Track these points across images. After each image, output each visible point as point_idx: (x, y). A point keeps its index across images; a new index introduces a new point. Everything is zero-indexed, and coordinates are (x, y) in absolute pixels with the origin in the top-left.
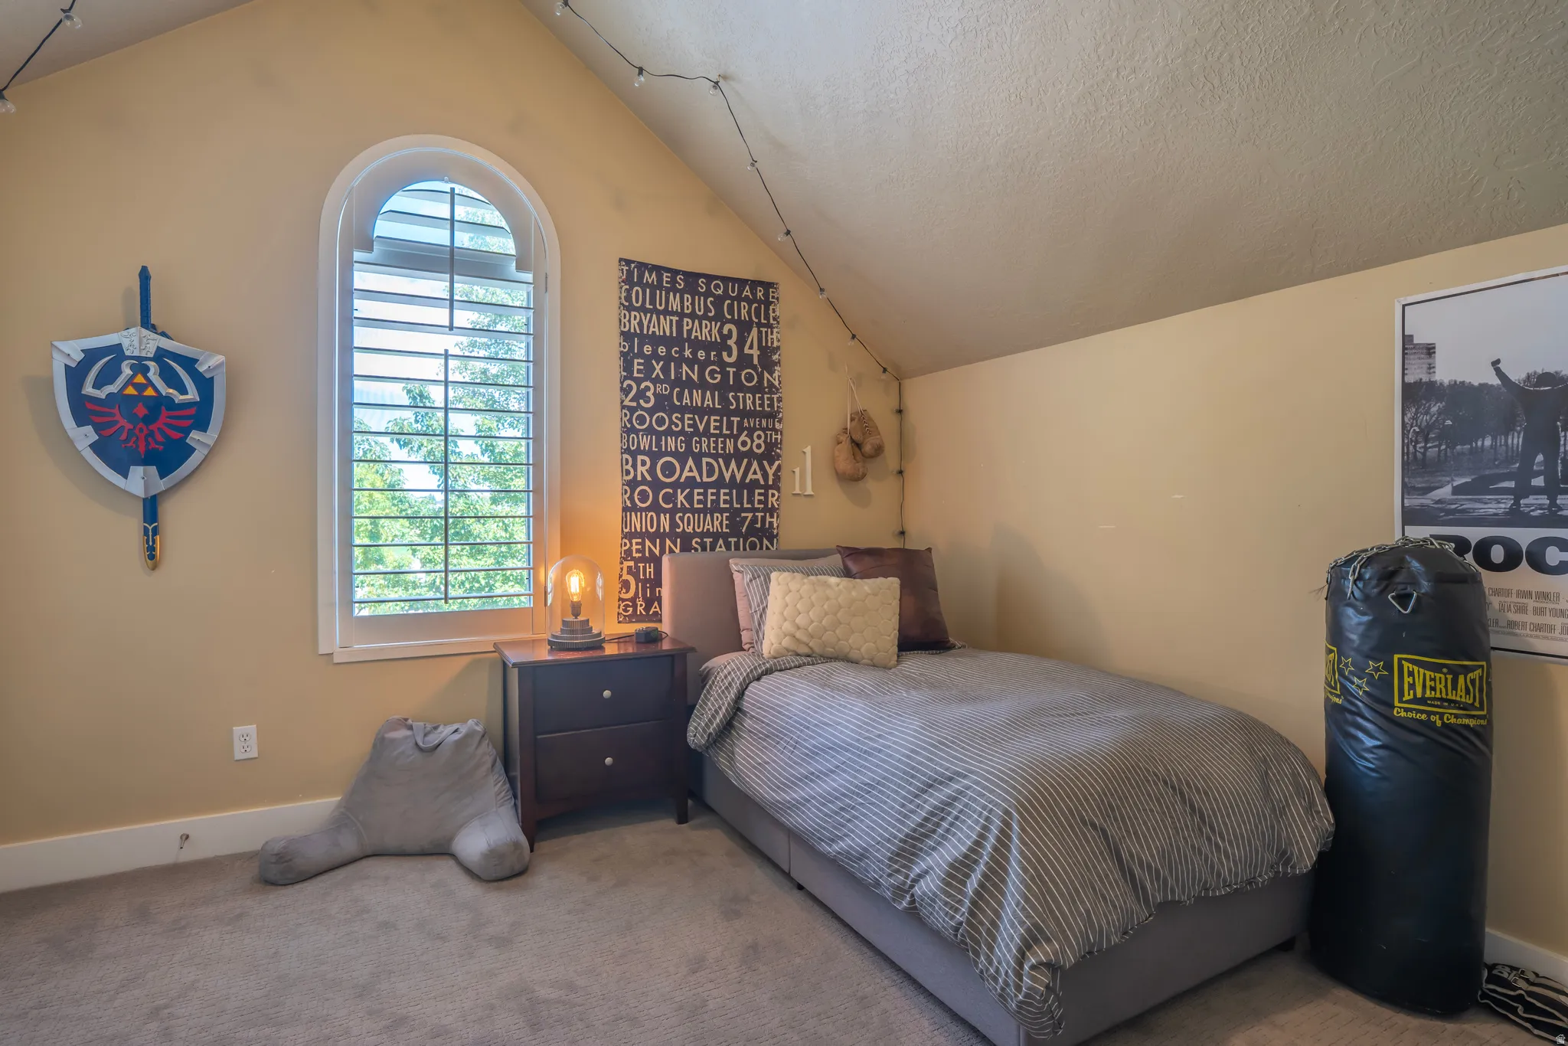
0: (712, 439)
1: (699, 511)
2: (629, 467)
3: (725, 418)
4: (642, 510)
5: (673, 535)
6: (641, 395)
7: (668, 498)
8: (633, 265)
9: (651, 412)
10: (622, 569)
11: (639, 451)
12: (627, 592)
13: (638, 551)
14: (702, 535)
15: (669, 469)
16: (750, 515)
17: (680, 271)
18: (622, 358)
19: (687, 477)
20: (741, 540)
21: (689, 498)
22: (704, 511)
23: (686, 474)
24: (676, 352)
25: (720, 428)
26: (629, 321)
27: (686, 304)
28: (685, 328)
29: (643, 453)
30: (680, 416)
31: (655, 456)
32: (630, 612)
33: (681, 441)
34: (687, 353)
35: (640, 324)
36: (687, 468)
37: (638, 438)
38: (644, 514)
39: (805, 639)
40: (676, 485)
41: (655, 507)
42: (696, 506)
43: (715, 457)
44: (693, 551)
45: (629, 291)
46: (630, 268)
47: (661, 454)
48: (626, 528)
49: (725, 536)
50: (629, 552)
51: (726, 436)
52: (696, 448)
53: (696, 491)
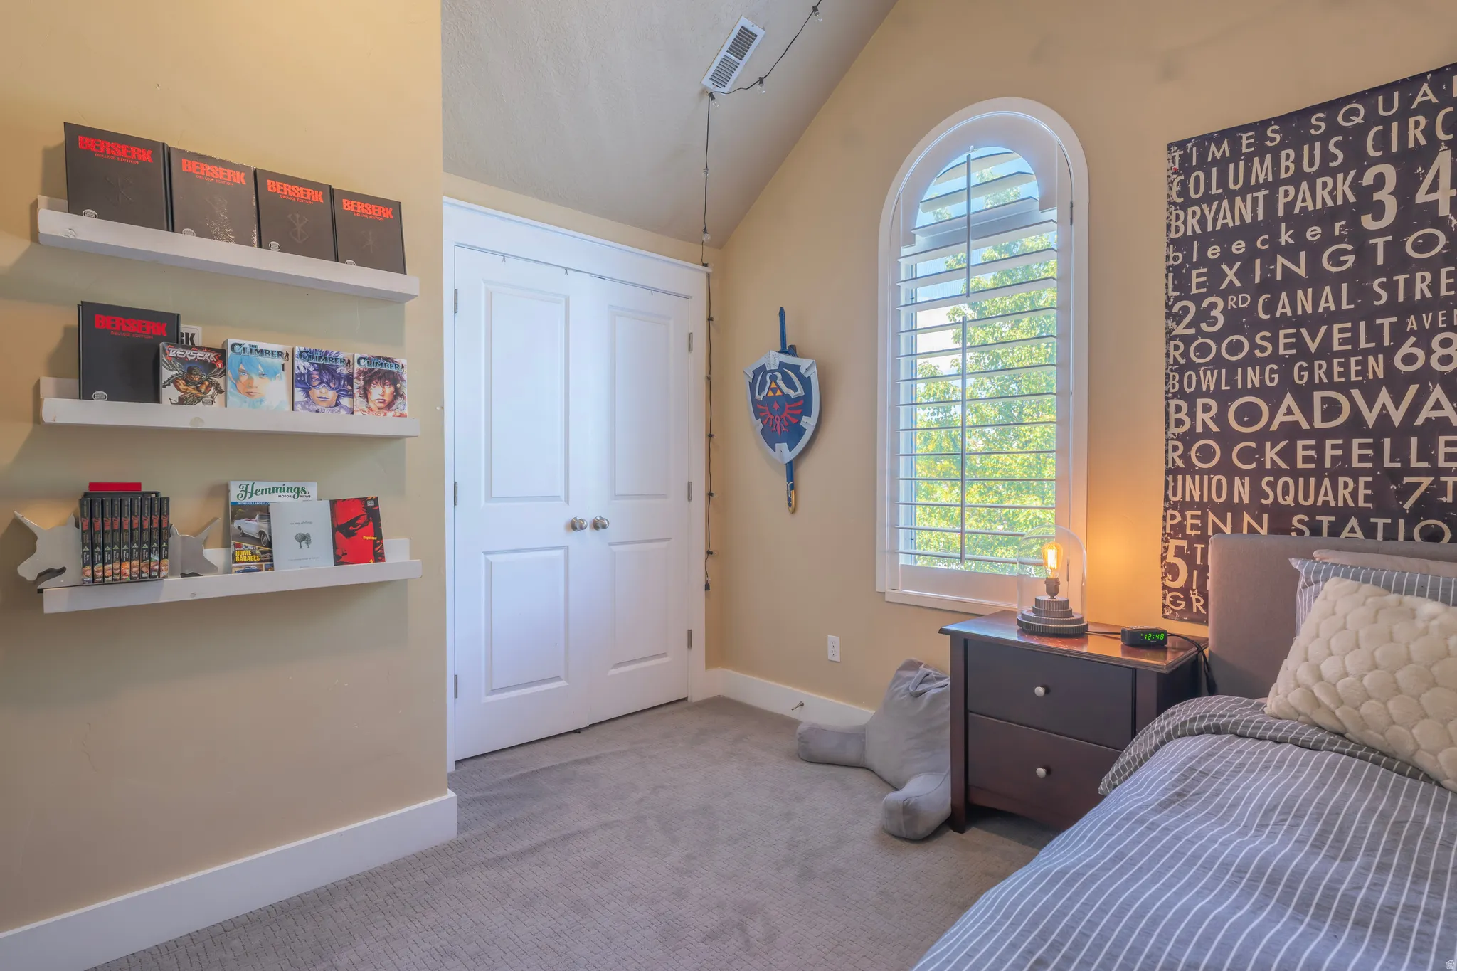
0: (1336, 361)
1: (1306, 474)
2: (1182, 415)
3: (1362, 324)
4: (1202, 472)
5: (1257, 509)
6: (1204, 316)
7: (1245, 455)
8: (1189, 145)
9: (1218, 337)
10: (1166, 549)
11: (1199, 393)
12: (1174, 579)
13: (1193, 527)
14: (1312, 511)
15: (1249, 414)
16: (1426, 481)
17: (1270, 120)
18: (1171, 275)
19: (1282, 424)
20: (1401, 522)
21: (1288, 454)
22: (1319, 473)
23: (1280, 417)
24: (1263, 243)
25: (1354, 340)
26: (1185, 223)
27: (1283, 164)
28: (1282, 201)
29: (1207, 394)
30: (1268, 334)
31: (1224, 399)
32: (1182, 607)
33: (1272, 371)
34: (1285, 238)
35: (1203, 221)
36: (1283, 409)
37: (1198, 375)
38: (1206, 477)
39: (1325, 699)
40: (1261, 436)
41: (1226, 468)
42: (1300, 465)
43: (1345, 388)
44: (1294, 534)
45: (1184, 184)
46: (1185, 151)
47: (1234, 394)
48: (1175, 494)
49: (1363, 516)
50: (1178, 530)
51: (1366, 353)
52: (1301, 378)
53: (1300, 444)
